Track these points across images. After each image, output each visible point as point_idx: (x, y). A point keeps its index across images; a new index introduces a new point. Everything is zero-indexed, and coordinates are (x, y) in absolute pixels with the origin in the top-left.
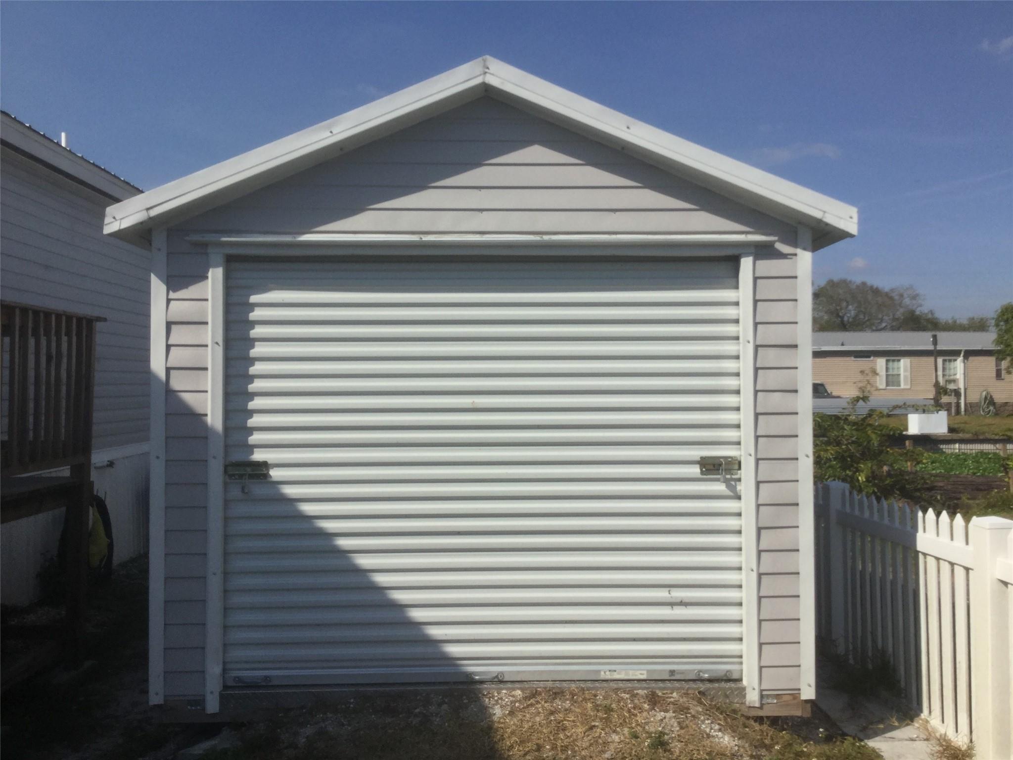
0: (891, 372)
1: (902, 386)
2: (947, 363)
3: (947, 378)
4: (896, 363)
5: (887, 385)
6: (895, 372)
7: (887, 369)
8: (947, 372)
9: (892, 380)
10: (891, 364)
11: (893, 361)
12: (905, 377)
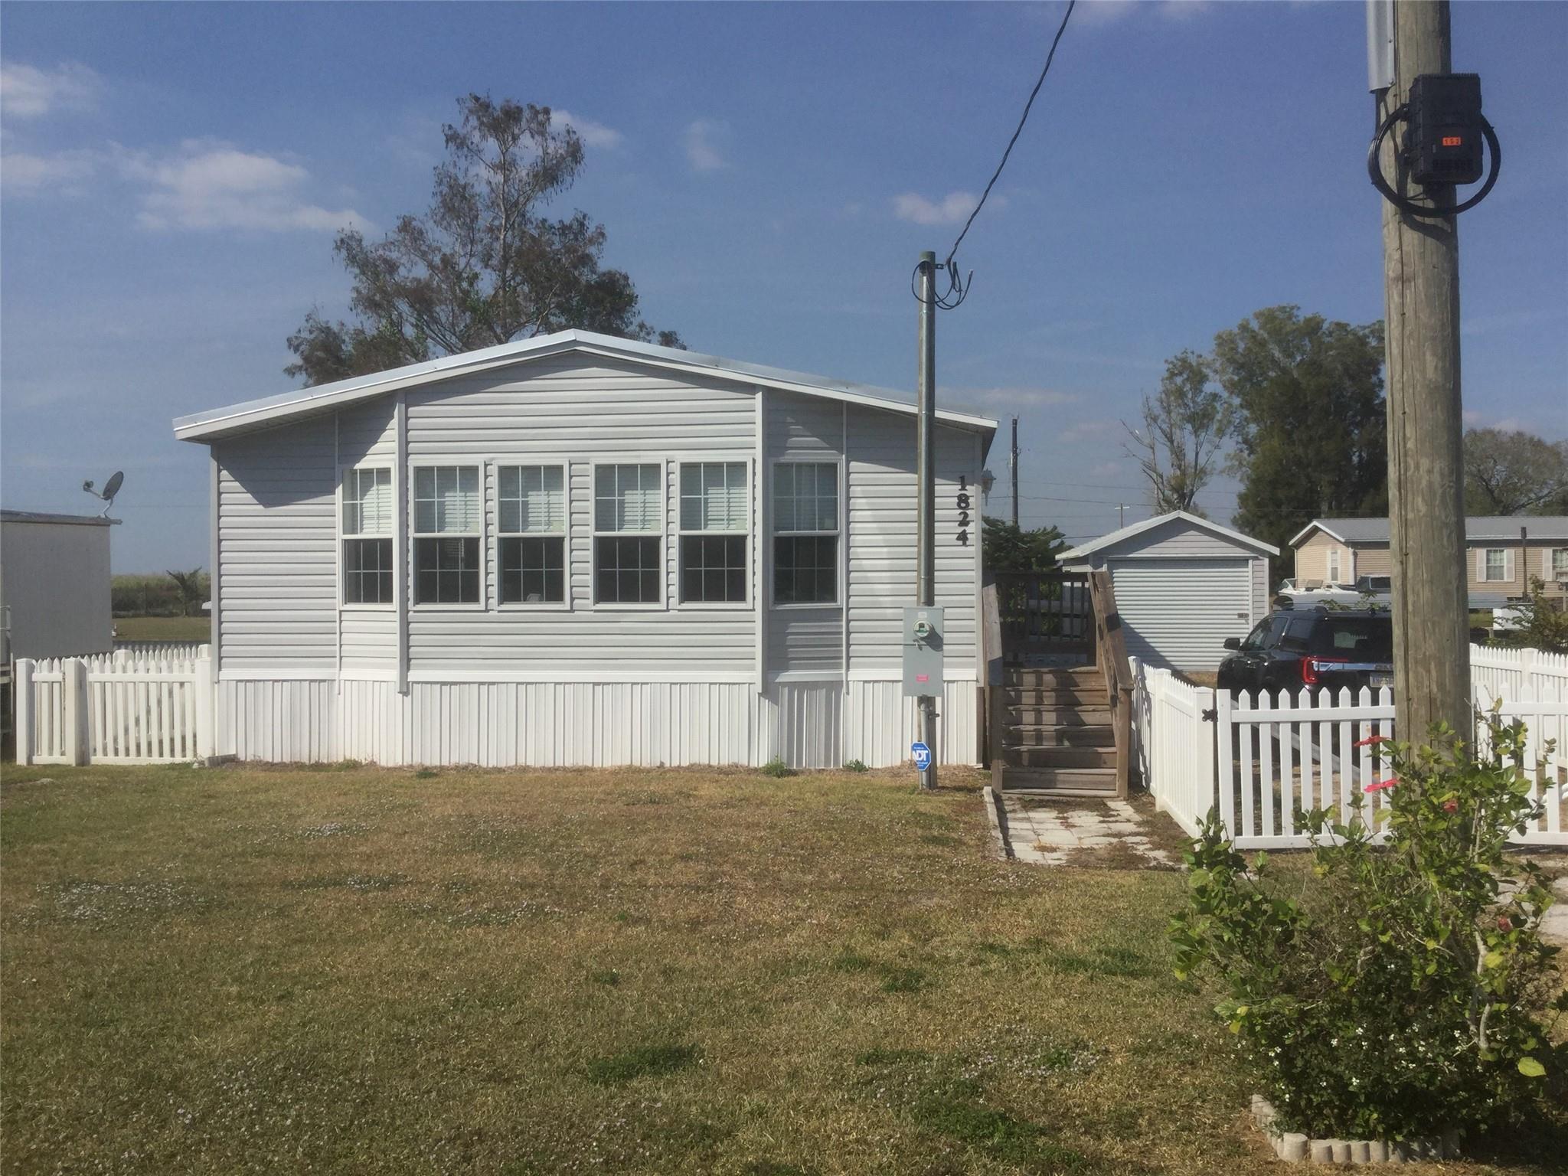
0: (1492, 564)
1: (1506, 580)
2: (1559, 554)
3: (1558, 570)
4: (1498, 554)
5: (1488, 578)
6: (1498, 564)
7: (1488, 561)
8: (1558, 564)
9: (1493, 572)
10: (1492, 555)
11: (1496, 551)
12: (1509, 569)
